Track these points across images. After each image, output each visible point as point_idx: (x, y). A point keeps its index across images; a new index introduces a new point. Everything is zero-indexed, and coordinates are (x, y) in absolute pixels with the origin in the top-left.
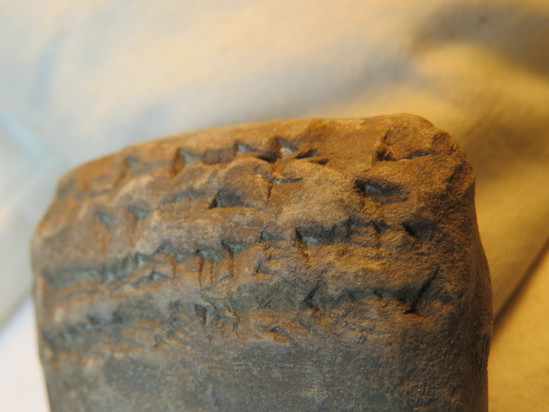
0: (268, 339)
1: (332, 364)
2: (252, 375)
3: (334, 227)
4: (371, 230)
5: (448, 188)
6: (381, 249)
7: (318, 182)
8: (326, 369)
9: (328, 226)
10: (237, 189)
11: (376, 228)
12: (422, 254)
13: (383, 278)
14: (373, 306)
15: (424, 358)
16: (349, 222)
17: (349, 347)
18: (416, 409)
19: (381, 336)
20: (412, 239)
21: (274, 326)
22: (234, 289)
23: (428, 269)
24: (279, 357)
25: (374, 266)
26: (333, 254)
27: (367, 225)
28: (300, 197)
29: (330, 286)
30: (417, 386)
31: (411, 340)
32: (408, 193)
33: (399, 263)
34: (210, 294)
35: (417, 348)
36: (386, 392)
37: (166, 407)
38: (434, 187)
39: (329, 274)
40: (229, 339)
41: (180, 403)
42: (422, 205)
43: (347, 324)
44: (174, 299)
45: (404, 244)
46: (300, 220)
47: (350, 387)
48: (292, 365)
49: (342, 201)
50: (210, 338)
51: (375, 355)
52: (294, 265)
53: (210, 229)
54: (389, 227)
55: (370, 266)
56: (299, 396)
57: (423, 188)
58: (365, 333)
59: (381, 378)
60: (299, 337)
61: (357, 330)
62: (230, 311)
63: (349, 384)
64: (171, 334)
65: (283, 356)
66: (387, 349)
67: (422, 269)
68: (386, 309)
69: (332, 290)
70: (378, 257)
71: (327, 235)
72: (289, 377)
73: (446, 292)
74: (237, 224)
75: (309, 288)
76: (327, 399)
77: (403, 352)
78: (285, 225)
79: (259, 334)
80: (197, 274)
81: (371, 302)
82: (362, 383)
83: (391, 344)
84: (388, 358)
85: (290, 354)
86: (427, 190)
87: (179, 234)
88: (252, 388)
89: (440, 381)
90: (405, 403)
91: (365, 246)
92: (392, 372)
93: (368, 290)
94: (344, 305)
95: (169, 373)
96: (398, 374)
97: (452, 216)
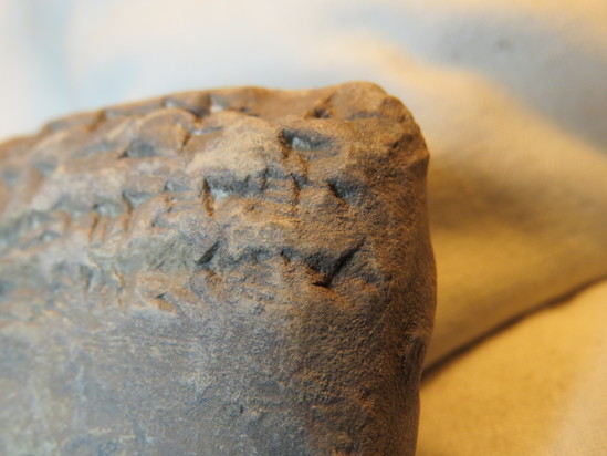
0: (152, 307)
1: (219, 339)
3: (248, 178)
4: (290, 183)
5: (390, 154)
6: (298, 206)
7: (239, 131)
8: (212, 347)
9: (241, 176)
11: (296, 183)
12: (347, 219)
13: (294, 236)
14: (276, 269)
15: (332, 343)
16: (266, 173)
17: (242, 319)
18: (314, 407)
19: (281, 307)
20: (337, 201)
21: (162, 291)
22: (125, 246)
23: (350, 237)
24: (162, 330)
25: (286, 222)
27: (286, 177)
29: (232, 243)
30: (318, 377)
31: (319, 318)
32: (340, 147)
33: (316, 224)
34: (98, 252)
35: (323, 329)
36: (280, 380)
37: (31, 397)
38: (372, 147)
39: (233, 229)
40: (110, 308)
41: (47, 391)
42: (354, 162)
43: (244, 290)
44: (60, 260)
45: (327, 204)
46: (211, 169)
47: (237, 371)
48: (175, 341)
49: (262, 148)
50: (91, 307)
51: (271, 330)
52: (194, 218)
54: (312, 183)
55: (280, 221)
56: (177, 383)
57: (358, 145)
58: (262, 302)
59: (276, 360)
60: (188, 304)
62: (116, 273)
63: (237, 367)
64: (50, 304)
65: (166, 328)
66: (287, 324)
67: (343, 236)
68: (292, 274)
69: (233, 249)
70: (293, 214)
71: (239, 187)
72: (169, 357)
73: (371, 269)
74: (142, 173)
75: (208, 246)
76: (210, 387)
77: (305, 330)
78: (193, 173)
79: (144, 300)
80: (89, 230)
81: (276, 265)
82: (252, 366)
83: (292, 317)
84: (286, 335)
85: (174, 326)
86: (364, 147)
88: (127, 370)
89: (349, 377)
90: (300, 397)
91: (280, 201)
92: (289, 354)
93: (274, 250)
94: (244, 266)
95: (40, 351)
96: (296, 357)
97: (391, 185)
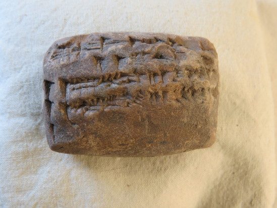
0: (174, 102)
2: (164, 114)
9: (195, 68)
10: (163, 54)
17: (198, 105)
22: (163, 86)
26: (197, 77)
28: (186, 58)
29: (195, 86)
34: (153, 87)
37: (125, 128)
39: (195, 82)
40: (158, 103)
43: (199, 98)
44: (139, 89)
46: (187, 65)
49: (198, 60)
52: (185, 79)
53: (155, 65)
60: (183, 102)
62: (161, 93)
65: (177, 108)
74: (165, 65)
78: (182, 66)
80: (149, 81)
87: (141, 67)
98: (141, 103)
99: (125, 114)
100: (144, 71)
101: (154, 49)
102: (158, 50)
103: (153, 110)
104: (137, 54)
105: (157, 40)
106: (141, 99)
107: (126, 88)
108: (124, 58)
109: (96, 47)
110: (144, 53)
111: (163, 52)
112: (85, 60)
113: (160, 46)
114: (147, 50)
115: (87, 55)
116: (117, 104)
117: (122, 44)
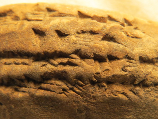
2: (106, 109)
10: (115, 36)
26: (151, 69)
28: (142, 45)
61: (153, 97)
87: (86, 48)
98: (80, 91)
99: (58, 102)
100: (88, 54)
101: (105, 29)
102: (109, 30)
103: (94, 103)
104: (83, 32)
105: (111, 19)
106: (81, 88)
107: (64, 72)
108: (67, 35)
109: (37, 18)
110: (93, 33)
111: (115, 34)
112: (22, 32)
113: (113, 27)
114: (96, 29)
115: (26, 26)
116: (51, 89)
117: (68, 19)
